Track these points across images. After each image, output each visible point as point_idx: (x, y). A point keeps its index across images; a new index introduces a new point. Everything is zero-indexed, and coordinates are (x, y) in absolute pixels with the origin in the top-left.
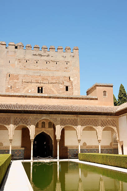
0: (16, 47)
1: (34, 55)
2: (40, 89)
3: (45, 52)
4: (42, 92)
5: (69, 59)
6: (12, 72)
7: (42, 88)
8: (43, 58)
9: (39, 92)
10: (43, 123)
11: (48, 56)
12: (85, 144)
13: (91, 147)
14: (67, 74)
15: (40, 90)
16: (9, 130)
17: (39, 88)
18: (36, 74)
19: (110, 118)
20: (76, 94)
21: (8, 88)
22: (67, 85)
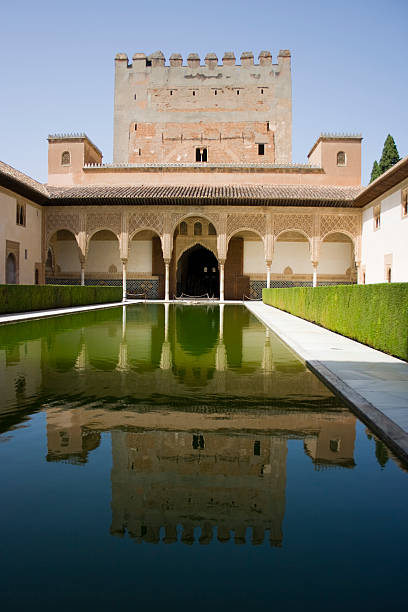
0: (149, 64)
1: (186, 77)
2: (202, 152)
3: (212, 68)
4: (205, 160)
5: (267, 80)
6: (140, 119)
7: (205, 151)
8: (207, 82)
9: (198, 159)
10: (198, 226)
11: (220, 76)
12: (288, 270)
13: (304, 278)
14: (262, 117)
15: (201, 155)
16: (120, 241)
17: (198, 150)
18: (192, 121)
19: (341, 213)
20: (281, 160)
21: (135, 154)
22: (261, 142)
